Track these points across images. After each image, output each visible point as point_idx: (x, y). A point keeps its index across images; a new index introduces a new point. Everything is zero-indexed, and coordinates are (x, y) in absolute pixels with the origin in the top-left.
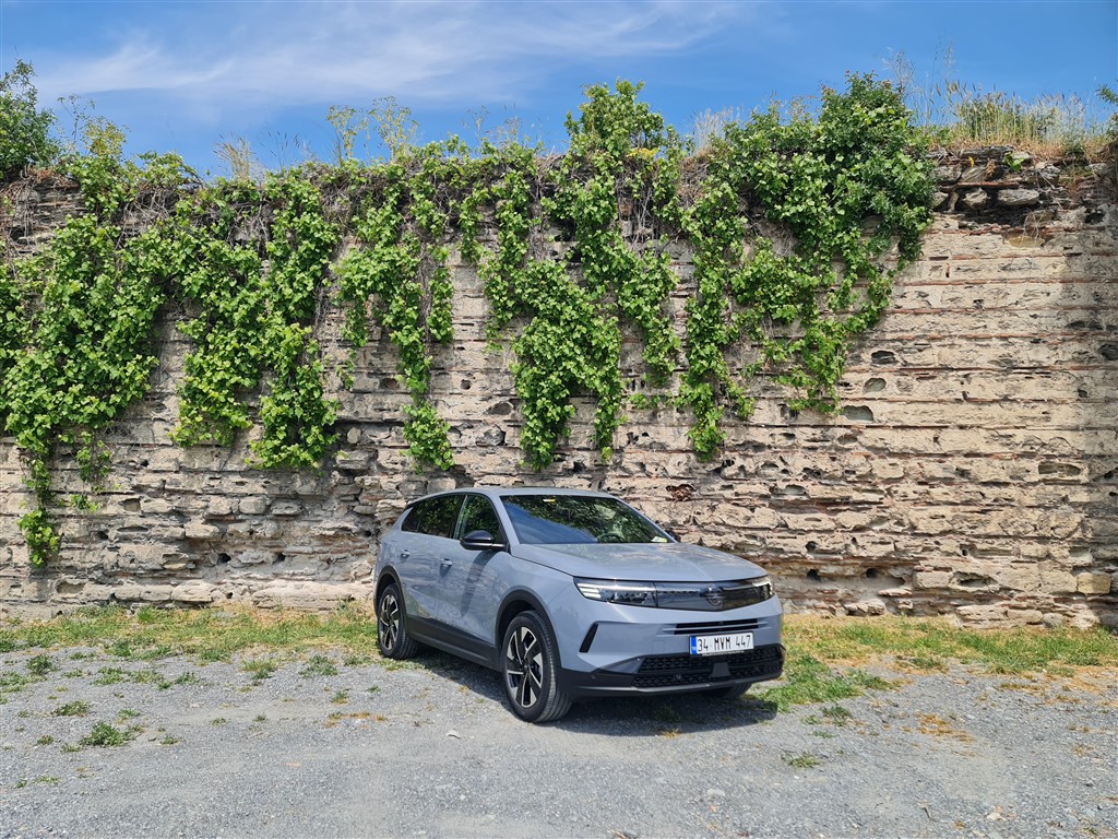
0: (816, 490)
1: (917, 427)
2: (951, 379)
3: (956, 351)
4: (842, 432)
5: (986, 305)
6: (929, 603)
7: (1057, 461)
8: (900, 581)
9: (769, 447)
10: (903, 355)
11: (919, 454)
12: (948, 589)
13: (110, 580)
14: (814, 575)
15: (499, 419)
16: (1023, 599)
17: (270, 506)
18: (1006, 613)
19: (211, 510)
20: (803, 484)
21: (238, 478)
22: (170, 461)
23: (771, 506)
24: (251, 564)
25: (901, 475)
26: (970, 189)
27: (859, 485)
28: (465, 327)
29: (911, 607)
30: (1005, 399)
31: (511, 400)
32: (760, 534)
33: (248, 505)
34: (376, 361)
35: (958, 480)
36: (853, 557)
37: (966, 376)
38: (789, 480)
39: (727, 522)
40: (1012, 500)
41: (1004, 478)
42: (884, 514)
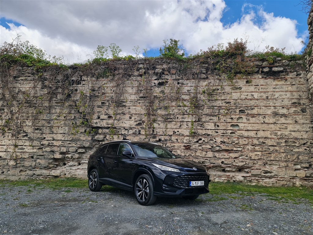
0: (223, 147)
1: (251, 130)
2: (260, 118)
3: (262, 110)
4: (231, 131)
5: (269, 98)
6: (255, 179)
7: (290, 140)
8: (248, 172)
9: (211, 135)
10: (247, 111)
11: (252, 138)
12: (260, 175)
13: (34, 170)
14: (224, 171)
15: (139, 127)
16: (282, 178)
17: (77, 150)
18: (276, 182)
19: (61, 151)
20: (220, 145)
21: (68, 142)
22: (51, 137)
23: (212, 151)
24: (72, 166)
25: (247, 143)
26: (264, 67)
27: (236, 146)
28: (130, 103)
29: (250, 180)
30: (275, 123)
31: (142, 122)
32: (209, 159)
33: (71, 150)
34: (107, 111)
35: (262, 145)
36: (234, 166)
37: (264, 117)
38: (216, 144)
39: (200, 155)
40: (278, 150)
41: (275, 144)
42: (242, 154)
